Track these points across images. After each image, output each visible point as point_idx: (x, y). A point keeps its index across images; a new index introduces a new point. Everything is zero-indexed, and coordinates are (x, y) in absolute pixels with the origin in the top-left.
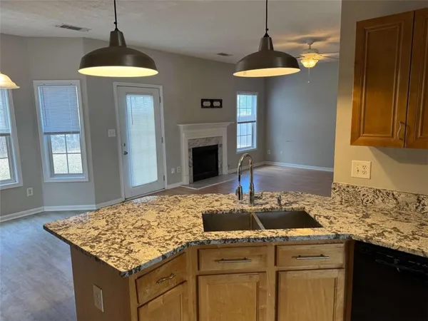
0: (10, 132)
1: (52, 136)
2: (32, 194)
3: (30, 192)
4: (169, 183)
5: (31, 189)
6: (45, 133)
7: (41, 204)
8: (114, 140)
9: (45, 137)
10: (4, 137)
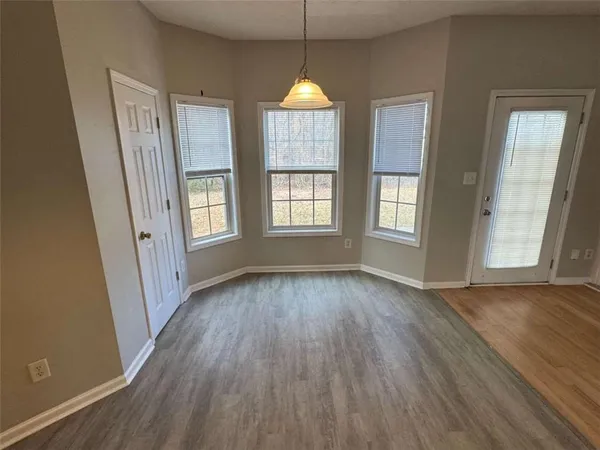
0: (337, 169)
1: (383, 177)
2: (350, 247)
3: (348, 244)
4: (559, 275)
5: (350, 240)
6: (375, 173)
7: (357, 260)
8: (472, 190)
9: (375, 178)
10: (330, 175)
